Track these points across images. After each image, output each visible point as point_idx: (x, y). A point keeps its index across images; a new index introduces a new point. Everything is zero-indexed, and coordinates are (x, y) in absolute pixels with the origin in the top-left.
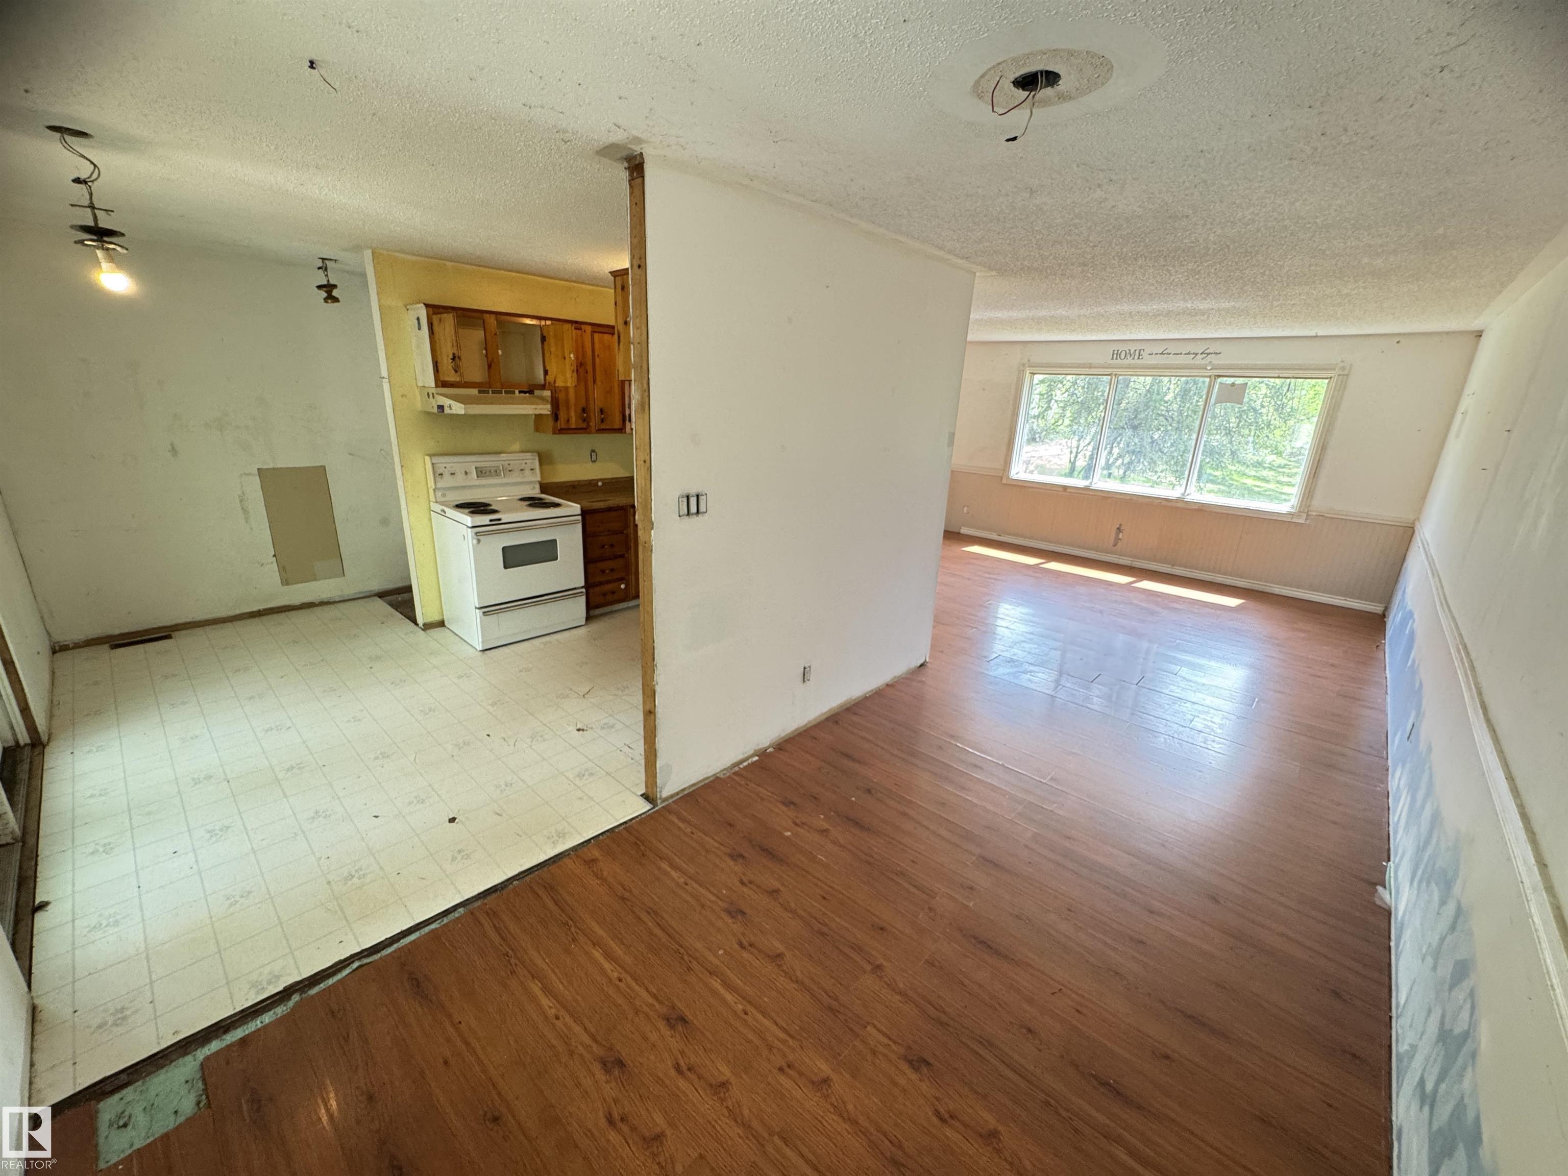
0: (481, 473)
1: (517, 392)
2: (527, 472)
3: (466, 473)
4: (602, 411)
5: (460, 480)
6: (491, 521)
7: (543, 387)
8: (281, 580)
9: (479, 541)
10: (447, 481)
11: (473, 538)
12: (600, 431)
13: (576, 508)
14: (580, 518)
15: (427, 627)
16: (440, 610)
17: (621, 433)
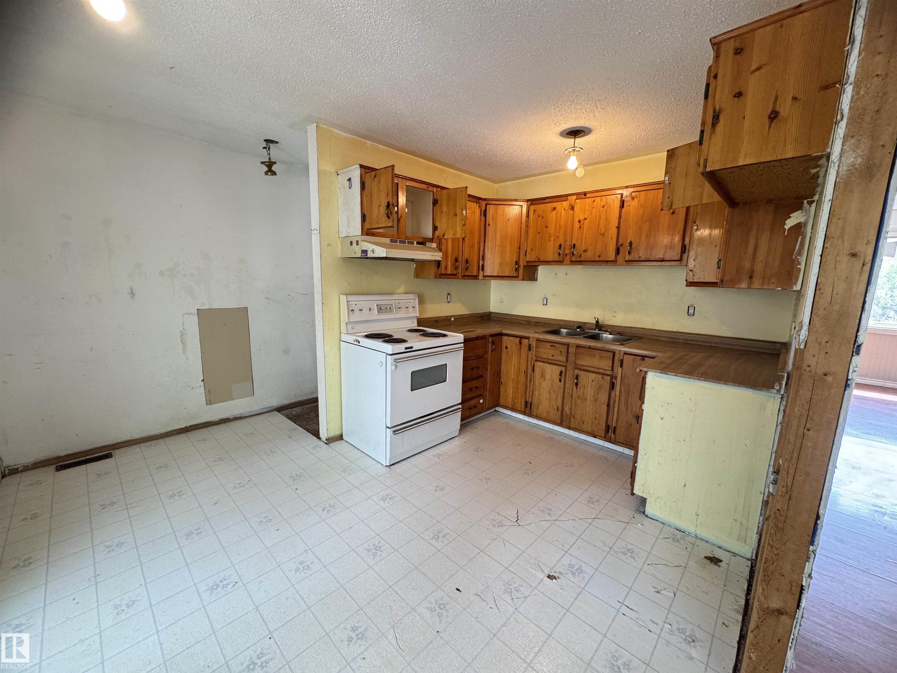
0: (380, 309)
1: (415, 243)
2: (410, 309)
3: (370, 309)
4: (467, 261)
5: (365, 315)
6: (406, 348)
7: (431, 240)
8: (206, 400)
9: (396, 366)
10: (357, 317)
11: (392, 365)
12: (465, 277)
13: (459, 337)
14: (462, 345)
15: (330, 441)
16: (340, 427)
17: (476, 279)
